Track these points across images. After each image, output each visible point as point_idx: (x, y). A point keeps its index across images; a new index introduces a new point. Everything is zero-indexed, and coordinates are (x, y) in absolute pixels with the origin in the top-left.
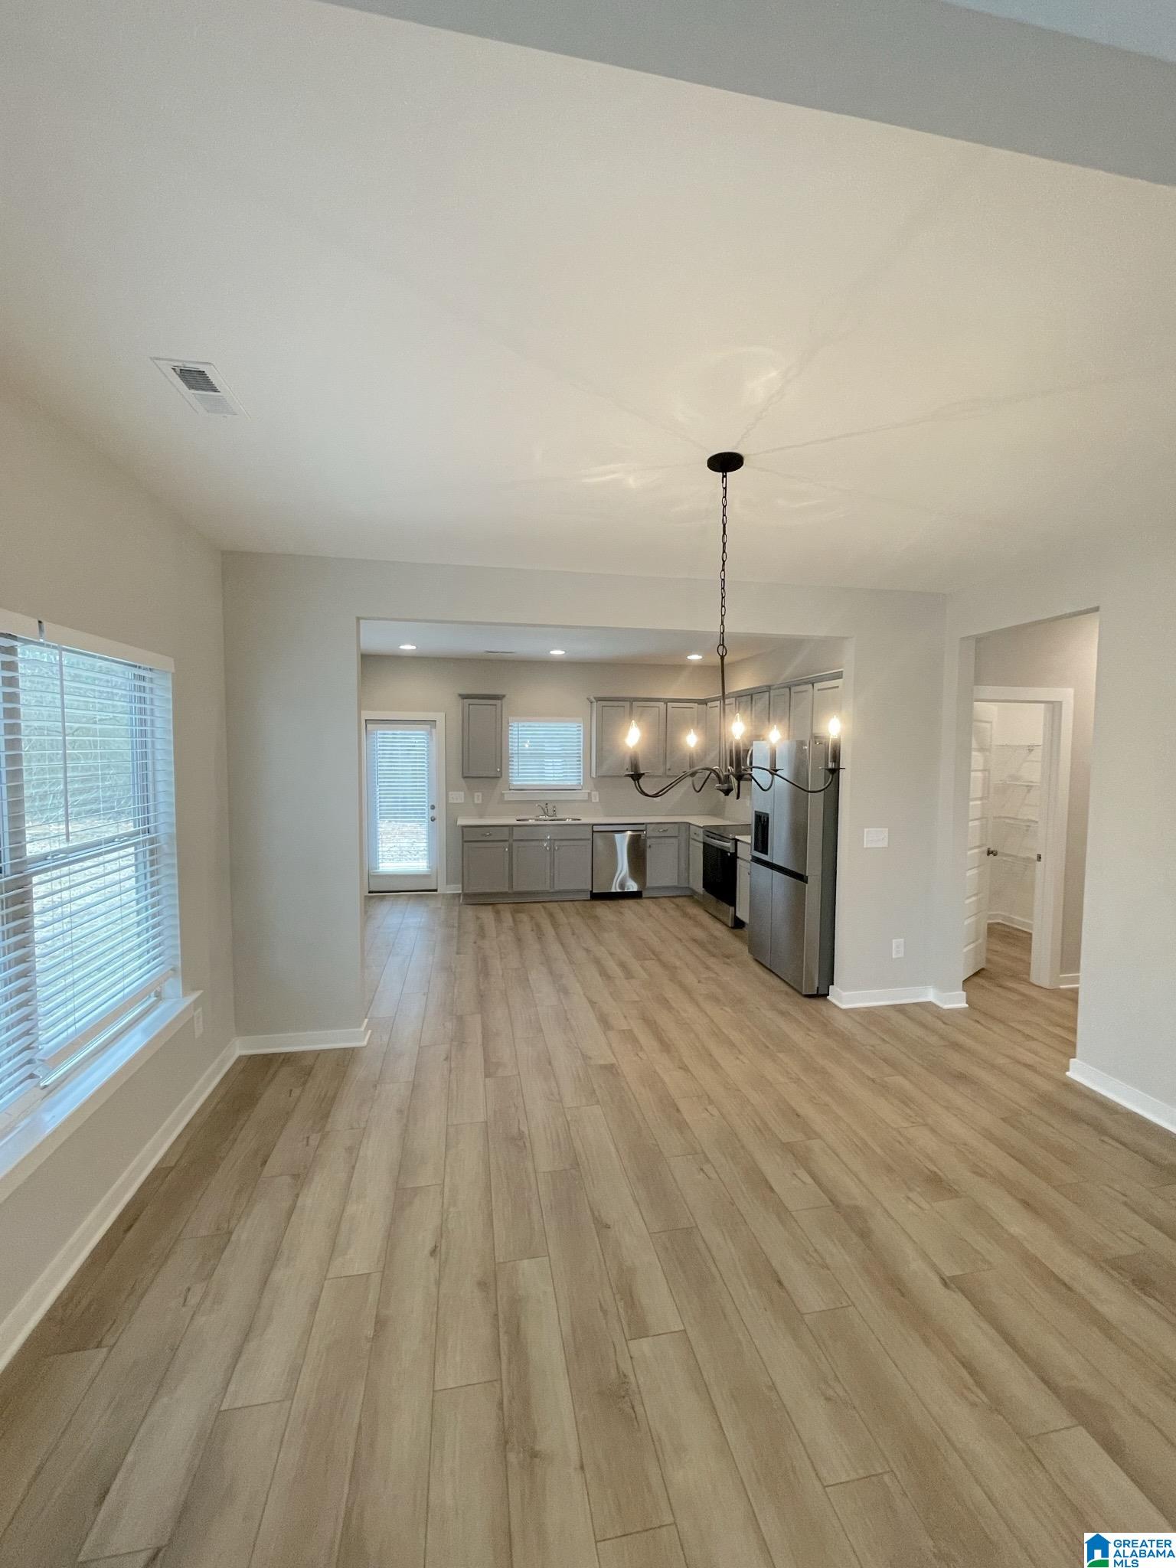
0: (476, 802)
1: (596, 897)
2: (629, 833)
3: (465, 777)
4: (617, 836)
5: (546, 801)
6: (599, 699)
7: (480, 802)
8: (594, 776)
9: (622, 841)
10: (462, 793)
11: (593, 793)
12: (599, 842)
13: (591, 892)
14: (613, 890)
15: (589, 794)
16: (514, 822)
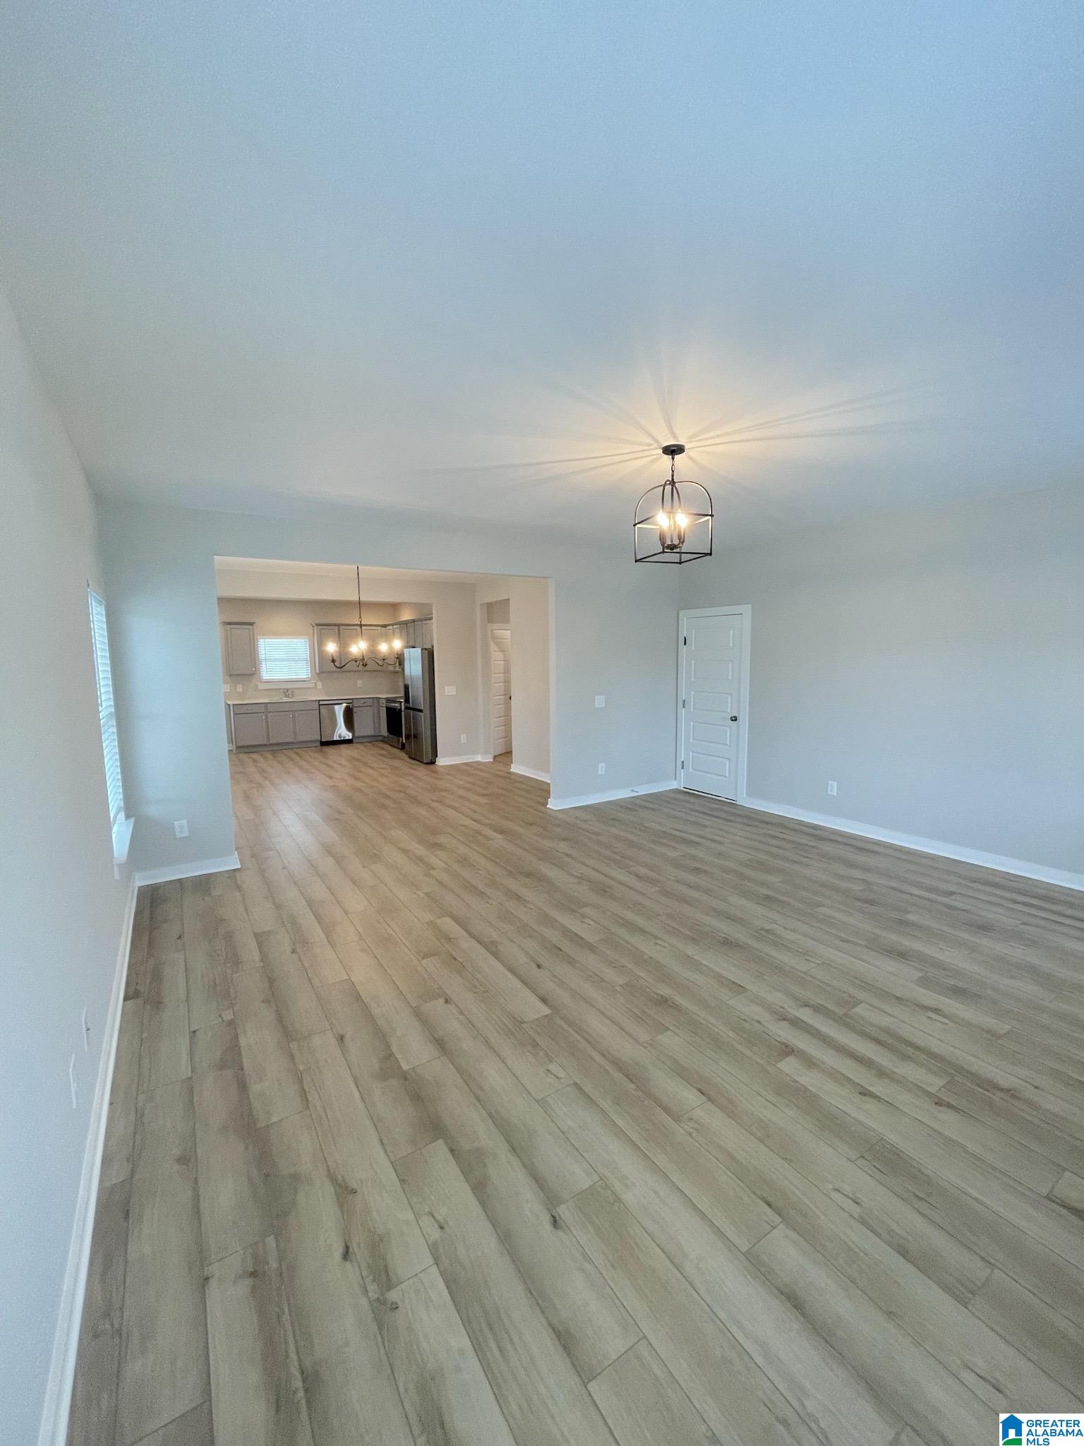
0: (238, 690)
1: (324, 744)
2: (345, 705)
3: (231, 675)
4: (336, 707)
5: (287, 688)
6: (318, 625)
7: (241, 690)
8: (318, 671)
9: (339, 711)
10: (229, 685)
11: (318, 683)
12: (323, 710)
13: (321, 741)
14: (335, 739)
15: (316, 684)
16: (266, 701)
